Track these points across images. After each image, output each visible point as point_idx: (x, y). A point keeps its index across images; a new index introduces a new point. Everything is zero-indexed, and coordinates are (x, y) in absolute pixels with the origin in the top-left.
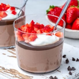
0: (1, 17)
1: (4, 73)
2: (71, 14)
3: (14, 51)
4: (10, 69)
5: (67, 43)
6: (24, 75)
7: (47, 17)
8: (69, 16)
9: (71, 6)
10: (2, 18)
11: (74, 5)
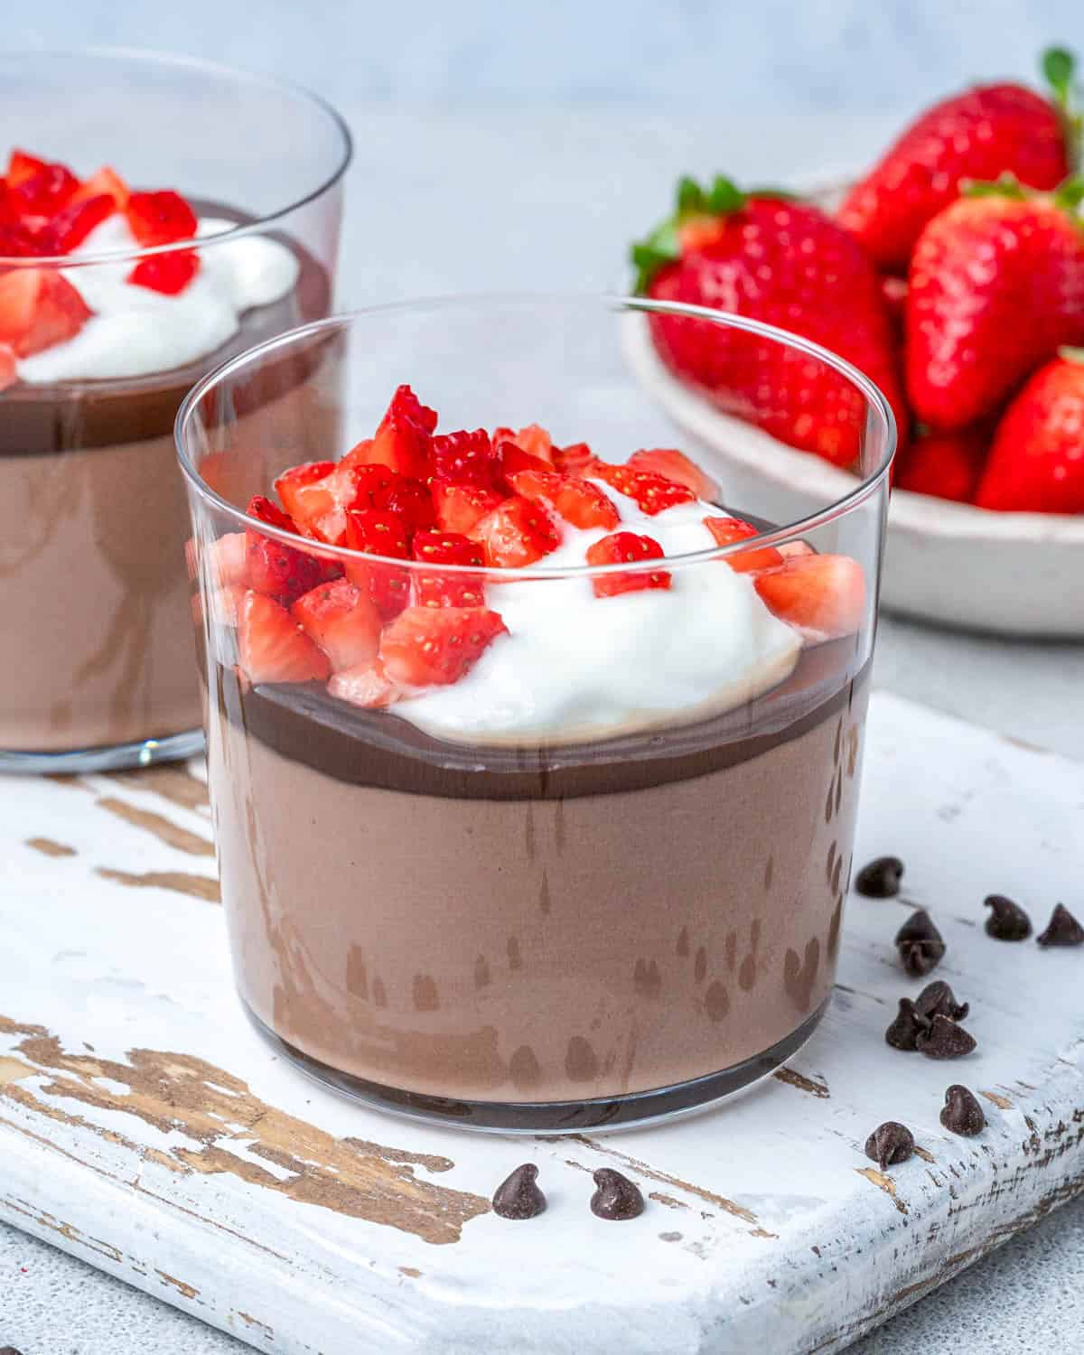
0: (5, 348)
1: (45, 1110)
2: (978, 290)
3: (191, 804)
4: (136, 1055)
5: (924, 700)
6: (330, 1139)
7: (635, 334)
8: (939, 322)
9: (966, 185)
10: (23, 355)
11: (1008, 178)
